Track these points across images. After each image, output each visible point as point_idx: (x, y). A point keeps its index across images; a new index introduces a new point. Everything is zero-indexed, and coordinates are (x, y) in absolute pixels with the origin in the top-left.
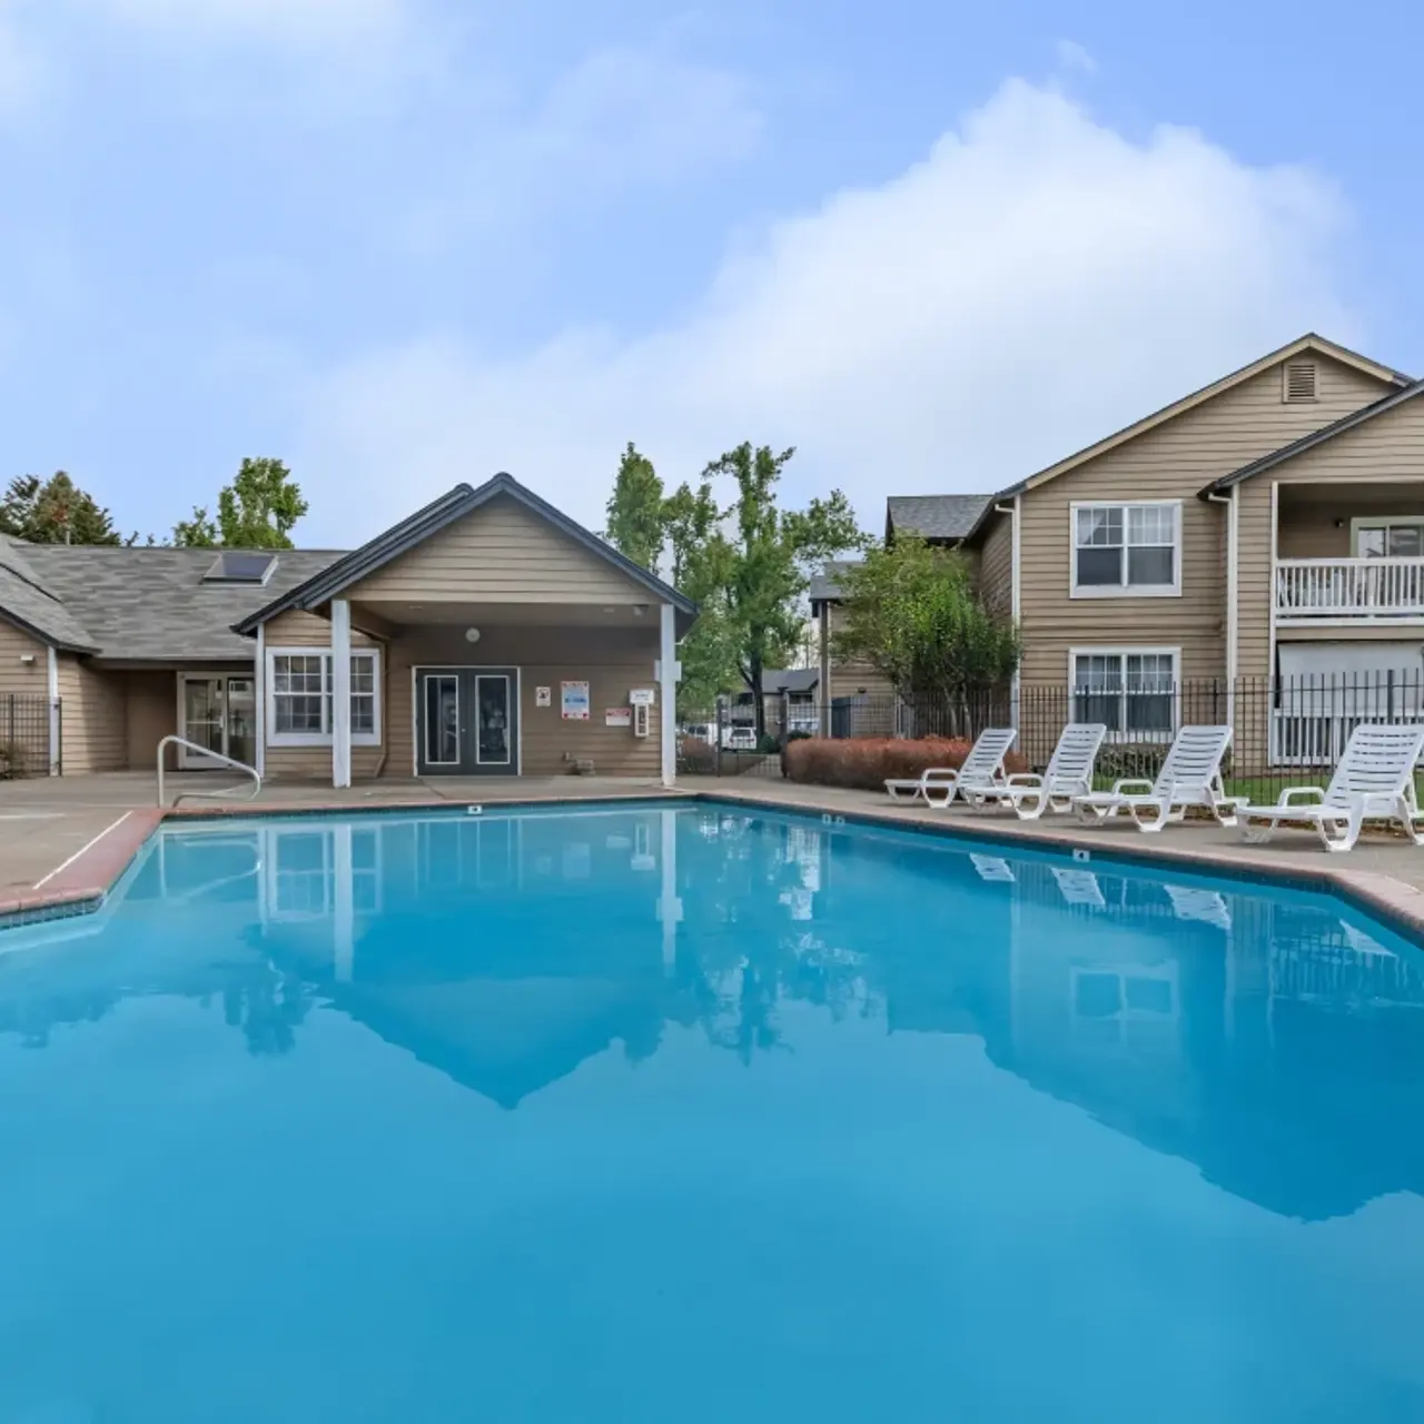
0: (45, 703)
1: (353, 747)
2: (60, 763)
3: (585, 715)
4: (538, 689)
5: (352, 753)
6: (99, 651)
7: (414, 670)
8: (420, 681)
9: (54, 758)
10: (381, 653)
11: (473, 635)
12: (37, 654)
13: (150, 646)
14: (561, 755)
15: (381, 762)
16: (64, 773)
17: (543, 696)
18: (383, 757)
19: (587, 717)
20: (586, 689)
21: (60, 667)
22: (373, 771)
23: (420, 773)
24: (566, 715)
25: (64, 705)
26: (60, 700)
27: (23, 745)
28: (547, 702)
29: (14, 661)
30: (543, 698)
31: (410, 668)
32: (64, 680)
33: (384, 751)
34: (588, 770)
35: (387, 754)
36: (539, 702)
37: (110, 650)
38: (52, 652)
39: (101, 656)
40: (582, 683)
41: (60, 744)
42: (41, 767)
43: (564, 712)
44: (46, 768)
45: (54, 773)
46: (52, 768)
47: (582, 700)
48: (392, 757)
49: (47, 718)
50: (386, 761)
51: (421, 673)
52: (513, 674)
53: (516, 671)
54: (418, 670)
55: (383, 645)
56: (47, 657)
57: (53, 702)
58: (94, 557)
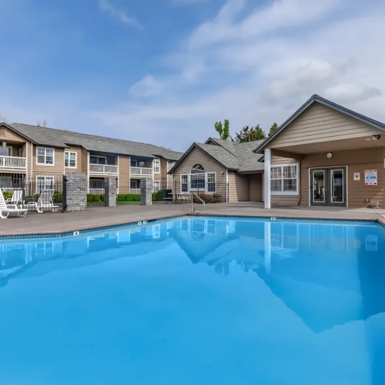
0: (226, 183)
1: (271, 196)
2: (228, 199)
3: (375, 183)
4: (355, 174)
5: (271, 197)
6: (239, 169)
7: (309, 169)
8: (311, 173)
9: (227, 198)
10: (299, 164)
11: (329, 155)
12: (224, 171)
13: (250, 167)
14: (363, 200)
15: (298, 201)
16: (229, 202)
17: (357, 176)
18: (299, 199)
19: (376, 184)
20: (376, 173)
21: (228, 174)
22: (296, 204)
23: (311, 205)
24: (367, 184)
25: (229, 184)
26: (228, 183)
27: (220, 194)
28: (359, 179)
29: (220, 174)
30: (357, 177)
31: (308, 169)
32: (230, 178)
33: (299, 197)
34: (375, 206)
35: (301, 198)
36: (355, 179)
37: (242, 169)
38: (227, 171)
39: (239, 171)
40: (374, 170)
41: (228, 194)
42: (223, 200)
43: (366, 182)
44: (225, 200)
45: (227, 202)
46: (226, 200)
47: (374, 177)
48: (302, 199)
49: (226, 188)
50: (300, 201)
51: (311, 170)
52: (345, 168)
53: (346, 167)
54: (311, 169)
55: (299, 162)
56: (226, 172)
57: (227, 183)
58: (248, 144)
